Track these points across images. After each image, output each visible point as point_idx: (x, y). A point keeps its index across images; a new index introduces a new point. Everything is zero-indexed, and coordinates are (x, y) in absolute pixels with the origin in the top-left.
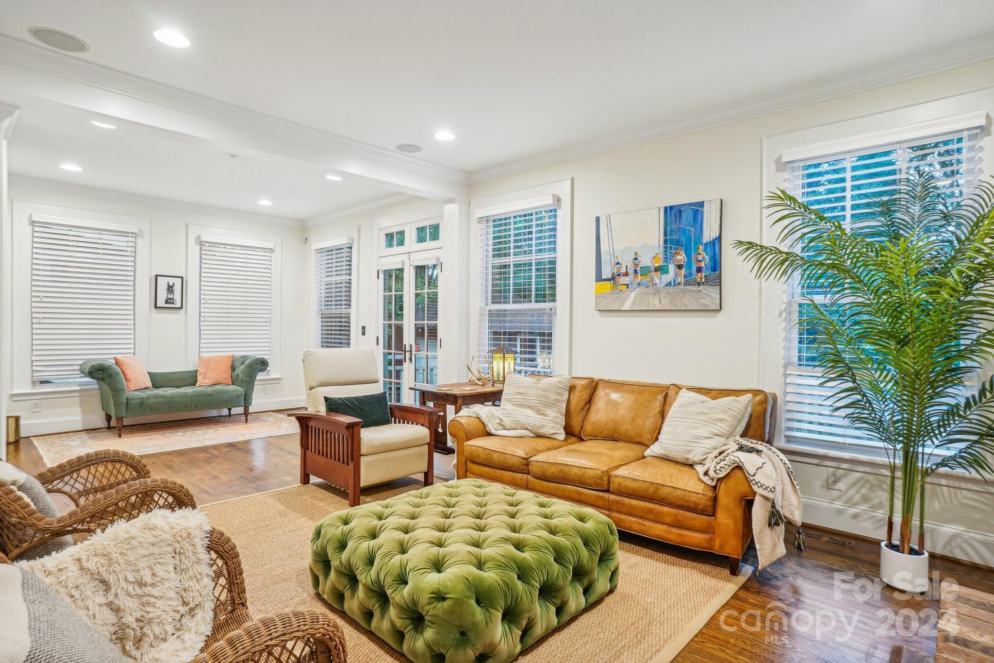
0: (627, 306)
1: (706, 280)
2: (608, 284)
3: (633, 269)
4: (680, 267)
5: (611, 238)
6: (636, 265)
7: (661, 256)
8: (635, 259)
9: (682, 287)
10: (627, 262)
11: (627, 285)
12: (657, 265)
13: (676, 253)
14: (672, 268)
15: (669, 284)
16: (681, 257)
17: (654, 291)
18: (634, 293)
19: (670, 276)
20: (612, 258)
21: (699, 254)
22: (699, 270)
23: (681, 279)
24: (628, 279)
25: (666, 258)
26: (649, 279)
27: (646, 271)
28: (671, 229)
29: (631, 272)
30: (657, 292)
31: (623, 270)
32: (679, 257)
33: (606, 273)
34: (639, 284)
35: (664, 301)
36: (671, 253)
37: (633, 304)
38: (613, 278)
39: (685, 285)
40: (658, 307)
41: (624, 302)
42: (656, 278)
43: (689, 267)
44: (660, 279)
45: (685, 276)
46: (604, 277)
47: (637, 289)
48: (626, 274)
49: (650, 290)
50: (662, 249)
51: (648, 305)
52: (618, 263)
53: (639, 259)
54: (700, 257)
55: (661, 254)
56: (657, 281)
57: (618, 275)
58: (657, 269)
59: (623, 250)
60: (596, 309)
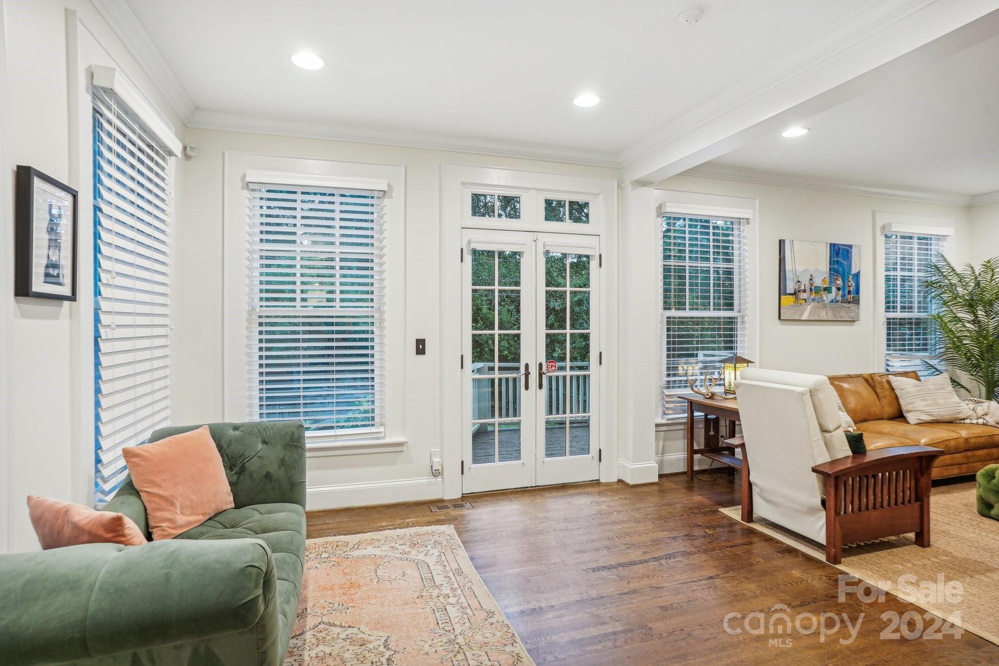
0: (805, 316)
1: (853, 300)
2: (792, 298)
3: (809, 287)
4: (839, 289)
5: (793, 259)
6: (812, 285)
7: (827, 280)
8: (811, 280)
9: (839, 304)
10: (805, 281)
11: (805, 299)
12: (825, 286)
13: (836, 279)
14: (834, 289)
15: (832, 301)
16: (839, 282)
17: (823, 306)
18: (810, 306)
19: (832, 296)
20: (795, 277)
21: (849, 281)
22: (849, 292)
23: (839, 298)
24: (806, 295)
25: (830, 282)
26: (820, 296)
27: (818, 290)
28: (834, 261)
29: (808, 290)
30: (825, 306)
31: (802, 288)
32: (838, 282)
33: (790, 289)
34: (813, 299)
35: (829, 314)
36: (833, 278)
37: (809, 316)
38: (795, 294)
39: (841, 302)
40: (825, 318)
41: (802, 314)
42: (824, 296)
43: (844, 291)
44: (827, 296)
45: (842, 297)
46: (788, 291)
47: (812, 304)
48: (805, 291)
49: (820, 305)
50: (828, 275)
51: (819, 316)
52: (799, 282)
53: (814, 280)
54: (850, 284)
55: (828, 278)
56: (825, 298)
57: (799, 291)
58: (825, 289)
59: (802, 271)
60: (779, 318)
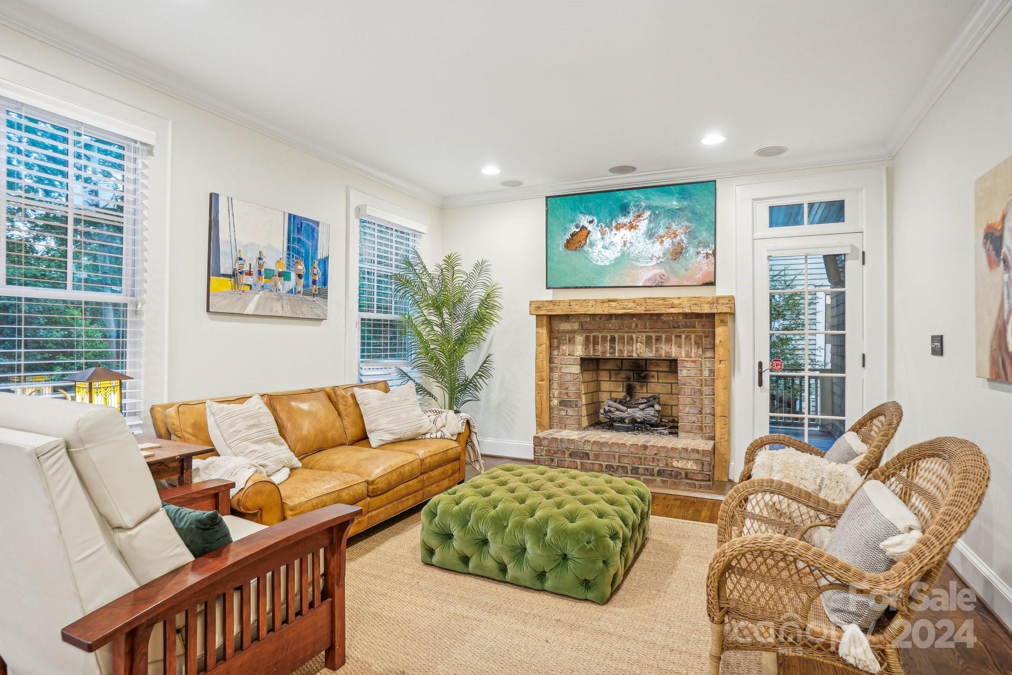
0: (250, 310)
1: (319, 292)
2: (228, 282)
3: (257, 269)
4: (300, 276)
5: (232, 225)
6: (260, 266)
7: (284, 261)
8: (260, 259)
9: (301, 296)
10: (250, 260)
11: (250, 286)
12: (281, 270)
13: (297, 262)
14: (293, 276)
15: (291, 292)
16: (301, 267)
17: (278, 297)
18: (257, 296)
19: (291, 284)
20: (234, 251)
21: (314, 268)
22: (314, 282)
23: (300, 288)
24: (252, 279)
25: (289, 265)
26: (273, 283)
27: (269, 274)
28: (294, 238)
29: (255, 271)
30: (280, 298)
31: (246, 268)
32: (300, 267)
33: (226, 266)
34: (263, 286)
35: (285, 308)
36: (293, 261)
37: (256, 309)
38: (233, 275)
39: (303, 294)
40: (280, 313)
41: (245, 306)
42: (279, 283)
43: (307, 279)
44: (283, 285)
45: (304, 286)
46: (222, 272)
47: (261, 292)
48: (249, 273)
49: (273, 295)
50: (285, 255)
51: (272, 310)
52: (240, 259)
53: (264, 260)
54: (315, 271)
55: (284, 259)
56: (280, 287)
57: (241, 273)
58: (281, 274)
59: (247, 246)
60: (208, 310)
